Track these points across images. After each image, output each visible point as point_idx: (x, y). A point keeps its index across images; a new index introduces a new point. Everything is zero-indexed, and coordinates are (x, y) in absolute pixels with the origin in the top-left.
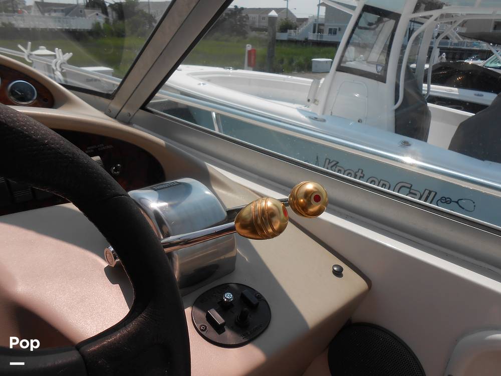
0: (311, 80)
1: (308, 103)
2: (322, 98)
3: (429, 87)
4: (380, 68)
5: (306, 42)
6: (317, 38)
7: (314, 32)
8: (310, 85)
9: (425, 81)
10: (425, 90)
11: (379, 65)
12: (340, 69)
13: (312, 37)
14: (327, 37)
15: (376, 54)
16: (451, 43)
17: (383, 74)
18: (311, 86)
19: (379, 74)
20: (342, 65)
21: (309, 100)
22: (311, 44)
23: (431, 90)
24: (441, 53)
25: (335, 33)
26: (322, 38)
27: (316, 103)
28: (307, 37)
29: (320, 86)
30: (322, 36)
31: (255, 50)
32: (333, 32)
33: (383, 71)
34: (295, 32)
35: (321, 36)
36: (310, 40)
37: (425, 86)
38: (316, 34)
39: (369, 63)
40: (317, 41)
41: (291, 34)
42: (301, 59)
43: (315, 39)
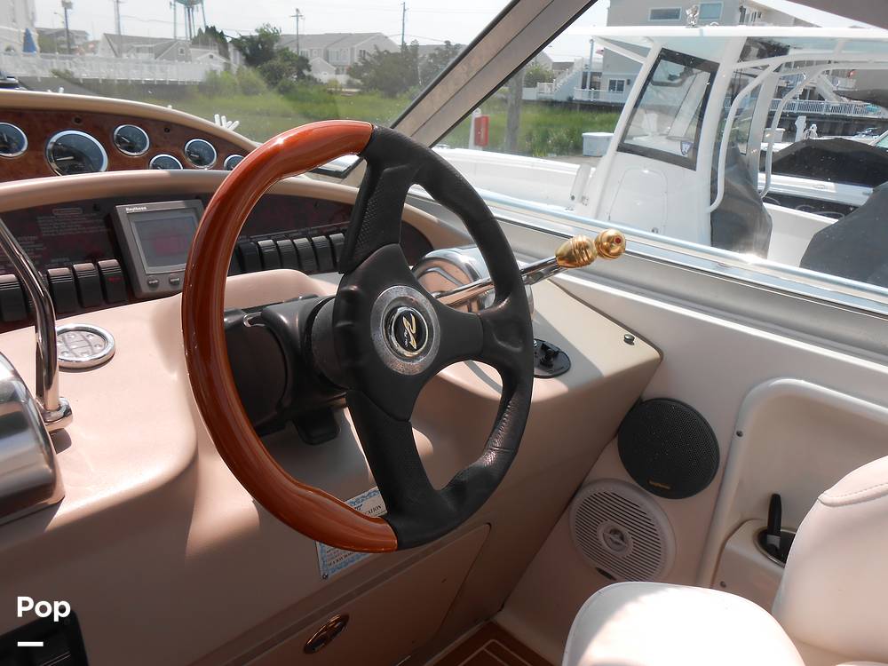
0: (578, 166)
1: (572, 202)
2: (594, 194)
3: (768, 179)
4: (686, 147)
5: (569, 105)
6: (590, 97)
7: (584, 87)
8: (575, 174)
9: (763, 170)
10: (762, 184)
11: (685, 142)
12: (623, 148)
13: (580, 95)
14: (605, 96)
15: (682, 125)
16: (828, 107)
17: (691, 157)
18: (577, 175)
19: (686, 156)
20: (626, 142)
21: (573, 198)
22: (578, 107)
23: (772, 183)
24: (809, 124)
25: (621, 88)
26: (598, 98)
27: (585, 201)
28: (570, 95)
29: (590, 176)
30: (597, 95)
31: (487, 118)
32: (618, 86)
33: (691, 153)
34: (551, 86)
35: (595, 93)
36: (576, 101)
37: (761, 177)
38: (587, 89)
39: (669, 138)
40: (589, 101)
41: (543, 89)
42: (562, 134)
43: (586, 99)
